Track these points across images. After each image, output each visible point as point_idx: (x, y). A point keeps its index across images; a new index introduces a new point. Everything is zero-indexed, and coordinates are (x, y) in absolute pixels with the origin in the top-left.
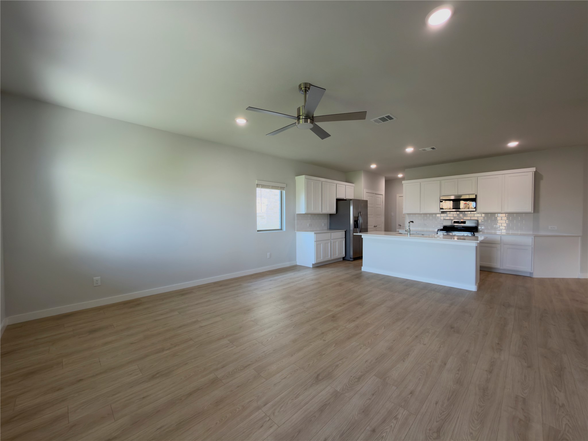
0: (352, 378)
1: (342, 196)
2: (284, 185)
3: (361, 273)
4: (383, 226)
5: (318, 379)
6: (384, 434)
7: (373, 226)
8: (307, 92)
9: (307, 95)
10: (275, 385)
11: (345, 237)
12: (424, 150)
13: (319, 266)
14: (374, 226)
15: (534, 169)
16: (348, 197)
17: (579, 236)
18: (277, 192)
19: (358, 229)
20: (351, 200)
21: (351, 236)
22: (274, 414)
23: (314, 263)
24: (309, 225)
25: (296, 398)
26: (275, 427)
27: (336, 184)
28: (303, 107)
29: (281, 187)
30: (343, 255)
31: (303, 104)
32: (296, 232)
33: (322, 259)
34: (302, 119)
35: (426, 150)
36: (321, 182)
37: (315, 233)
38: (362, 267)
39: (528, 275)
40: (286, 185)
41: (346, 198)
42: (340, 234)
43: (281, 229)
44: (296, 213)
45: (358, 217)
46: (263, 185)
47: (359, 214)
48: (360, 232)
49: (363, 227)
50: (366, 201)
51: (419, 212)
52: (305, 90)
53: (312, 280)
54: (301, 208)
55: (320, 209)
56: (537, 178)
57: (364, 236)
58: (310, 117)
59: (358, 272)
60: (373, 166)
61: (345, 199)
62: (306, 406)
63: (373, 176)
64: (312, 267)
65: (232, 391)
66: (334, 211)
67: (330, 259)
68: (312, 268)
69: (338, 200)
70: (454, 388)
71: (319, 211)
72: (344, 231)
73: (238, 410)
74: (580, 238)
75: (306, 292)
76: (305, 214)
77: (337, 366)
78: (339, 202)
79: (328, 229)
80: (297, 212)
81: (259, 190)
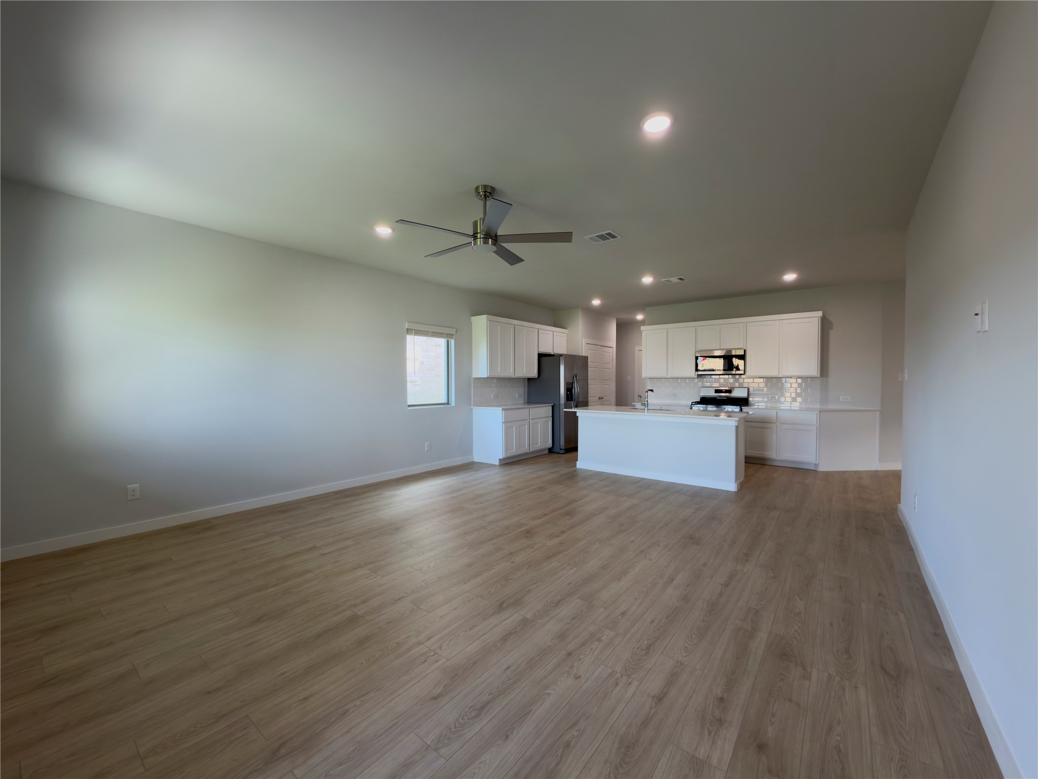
0: (548, 603)
1: (547, 349)
2: (453, 331)
3: (575, 471)
4: (613, 398)
5: (501, 607)
6: (582, 657)
7: (597, 398)
8: (487, 198)
9: (487, 202)
10: (441, 617)
11: (551, 415)
12: (668, 281)
13: (509, 462)
14: (599, 398)
15: (820, 314)
16: (557, 351)
17: (876, 411)
18: (442, 342)
19: (572, 402)
20: (561, 355)
21: (562, 414)
22: (440, 648)
23: (502, 458)
24: (494, 397)
25: (471, 629)
26: (443, 660)
27: (537, 330)
28: (481, 220)
29: (447, 334)
30: (550, 444)
31: (482, 216)
32: (472, 409)
33: (514, 451)
34: (480, 238)
35: (672, 281)
36: (513, 326)
37: (503, 409)
38: (577, 462)
39: (812, 468)
40: (455, 330)
41: (555, 352)
42: (545, 411)
43: (448, 403)
44: (473, 377)
45: (572, 383)
46: (417, 330)
47: (575, 378)
48: (576, 406)
49: (580, 400)
50: (586, 358)
51: (664, 375)
52: (485, 195)
53: (499, 483)
54: (481, 368)
55: (512, 370)
56: (825, 326)
57: (581, 413)
58: (491, 236)
59: (571, 470)
60: (596, 302)
61: (552, 354)
62: (484, 636)
63: (597, 317)
64: (498, 464)
65: (380, 628)
66: (534, 373)
67: (528, 451)
68: (500, 465)
69: (541, 356)
70: (677, 604)
71: (510, 373)
72: (549, 406)
73: (390, 647)
74: (878, 413)
75: (488, 500)
76: (487, 378)
77: (529, 591)
78: (544, 359)
79: (525, 403)
80: (475, 375)
81: (410, 338)
